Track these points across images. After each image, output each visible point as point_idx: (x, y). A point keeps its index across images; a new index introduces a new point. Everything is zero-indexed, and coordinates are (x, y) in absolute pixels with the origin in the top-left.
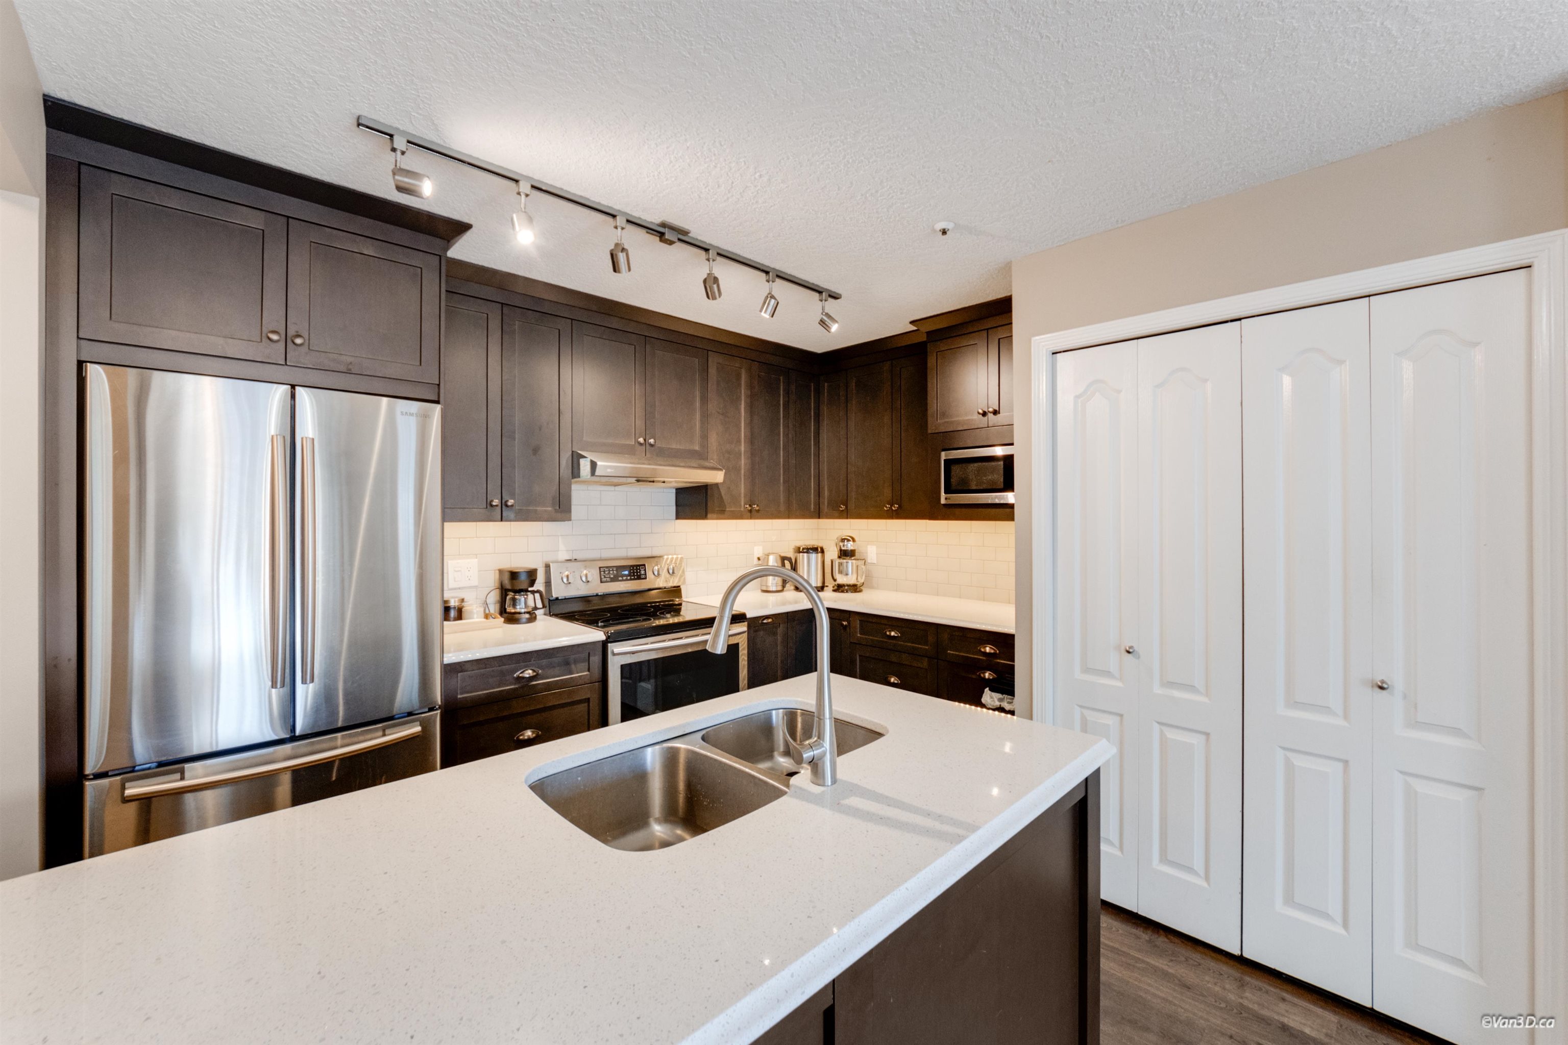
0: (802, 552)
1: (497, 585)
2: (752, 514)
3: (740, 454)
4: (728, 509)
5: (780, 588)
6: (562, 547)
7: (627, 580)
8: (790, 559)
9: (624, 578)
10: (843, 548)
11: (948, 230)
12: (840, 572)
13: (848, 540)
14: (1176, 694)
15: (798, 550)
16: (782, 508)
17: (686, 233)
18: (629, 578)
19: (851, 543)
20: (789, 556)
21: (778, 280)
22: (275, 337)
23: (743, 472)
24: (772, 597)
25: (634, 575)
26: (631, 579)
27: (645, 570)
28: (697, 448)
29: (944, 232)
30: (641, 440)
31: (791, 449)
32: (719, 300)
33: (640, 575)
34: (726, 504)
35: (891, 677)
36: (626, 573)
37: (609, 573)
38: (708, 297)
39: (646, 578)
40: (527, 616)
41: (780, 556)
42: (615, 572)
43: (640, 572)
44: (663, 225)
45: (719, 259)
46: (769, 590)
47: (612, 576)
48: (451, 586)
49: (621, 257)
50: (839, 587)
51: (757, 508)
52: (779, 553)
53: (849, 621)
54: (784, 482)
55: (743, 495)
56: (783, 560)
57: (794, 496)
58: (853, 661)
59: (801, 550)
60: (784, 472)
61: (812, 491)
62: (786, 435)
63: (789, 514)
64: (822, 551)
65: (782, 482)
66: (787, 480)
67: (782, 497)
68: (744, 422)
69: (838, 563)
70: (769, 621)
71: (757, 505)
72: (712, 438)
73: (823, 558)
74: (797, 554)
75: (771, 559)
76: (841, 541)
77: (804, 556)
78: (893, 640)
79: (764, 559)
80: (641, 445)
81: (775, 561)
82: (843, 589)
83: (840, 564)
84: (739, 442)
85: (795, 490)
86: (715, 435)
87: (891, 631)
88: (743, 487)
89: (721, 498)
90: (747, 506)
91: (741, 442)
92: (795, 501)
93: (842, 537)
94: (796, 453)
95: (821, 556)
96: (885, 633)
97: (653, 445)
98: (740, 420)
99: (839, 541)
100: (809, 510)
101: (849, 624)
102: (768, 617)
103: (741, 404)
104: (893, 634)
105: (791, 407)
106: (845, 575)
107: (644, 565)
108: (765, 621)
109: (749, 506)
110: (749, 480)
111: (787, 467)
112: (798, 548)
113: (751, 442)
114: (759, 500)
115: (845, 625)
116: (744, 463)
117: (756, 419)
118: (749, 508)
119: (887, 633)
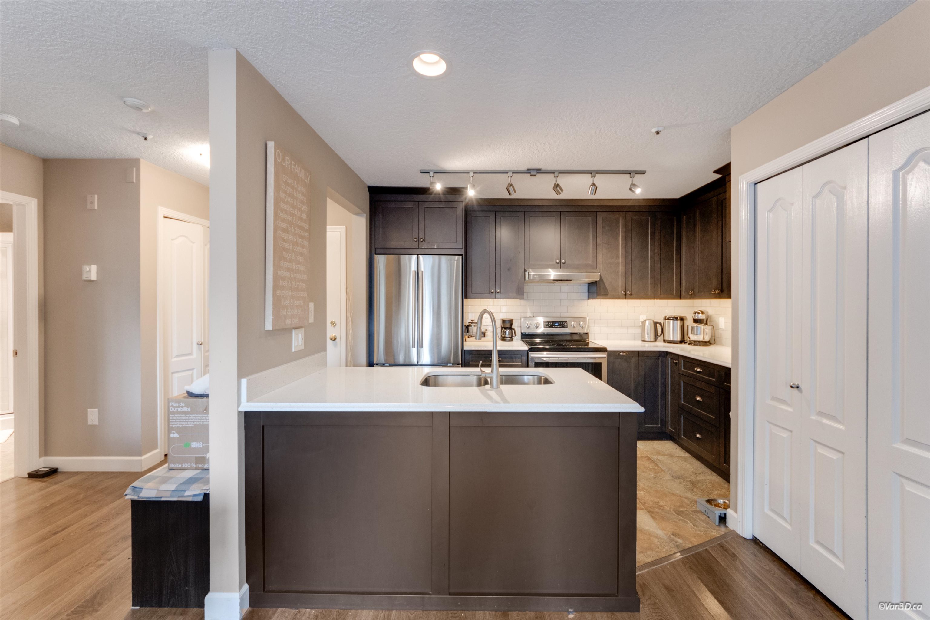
0: (667, 319)
1: (500, 326)
2: (626, 296)
3: (619, 264)
4: (610, 294)
5: (652, 340)
6: (529, 311)
7: (557, 327)
8: (660, 324)
9: (556, 327)
10: (695, 318)
11: (660, 131)
12: (692, 333)
13: (699, 313)
14: (825, 421)
15: (665, 319)
16: (649, 293)
17: (540, 170)
18: (558, 327)
19: (701, 315)
20: (659, 321)
21: (597, 175)
22: (416, 240)
23: (620, 273)
24: (647, 344)
25: (561, 326)
26: (559, 327)
27: (567, 324)
28: (590, 263)
29: (658, 133)
30: (558, 261)
31: (657, 258)
32: (562, 194)
34: (609, 291)
35: (698, 397)
36: (557, 324)
37: (548, 324)
38: (557, 194)
39: (567, 328)
40: (509, 339)
41: (653, 321)
42: (553, 324)
43: (564, 325)
44: (528, 170)
45: (560, 174)
46: (645, 340)
47: (550, 325)
48: (484, 325)
49: (511, 189)
50: (693, 342)
51: (630, 293)
52: (653, 319)
53: (678, 361)
54: (651, 278)
55: (620, 286)
56: (655, 323)
57: (659, 286)
58: (680, 385)
59: (667, 318)
60: (651, 272)
61: (675, 283)
62: (653, 251)
63: (655, 297)
64: (682, 319)
65: (649, 278)
66: (653, 277)
67: (649, 287)
68: (621, 247)
69: (691, 327)
70: (624, 354)
71: (630, 292)
72: (600, 257)
73: (682, 324)
74: (665, 321)
75: (647, 322)
76: (695, 314)
77: (669, 322)
78: (697, 373)
79: (644, 323)
80: (558, 263)
81: (650, 324)
82: (695, 343)
83: (692, 328)
84: (618, 257)
85: (659, 282)
86: (601, 255)
87: (698, 368)
88: (620, 282)
89: (606, 288)
90: (622, 292)
91: (619, 257)
92: (660, 289)
93: (696, 311)
94: (661, 261)
95: (681, 322)
96: (694, 369)
97: (564, 263)
98: (618, 246)
99: (694, 314)
100: (672, 294)
101: (678, 362)
102: (623, 352)
103: (619, 237)
104: (699, 370)
105: (657, 234)
106: (695, 335)
107: (567, 321)
108: (621, 353)
109: (624, 292)
110: (625, 278)
111: (653, 269)
112: (666, 317)
113: (626, 257)
114: (631, 289)
115: (676, 363)
116: (621, 269)
117: (629, 244)
118: (624, 293)
119: (696, 369)
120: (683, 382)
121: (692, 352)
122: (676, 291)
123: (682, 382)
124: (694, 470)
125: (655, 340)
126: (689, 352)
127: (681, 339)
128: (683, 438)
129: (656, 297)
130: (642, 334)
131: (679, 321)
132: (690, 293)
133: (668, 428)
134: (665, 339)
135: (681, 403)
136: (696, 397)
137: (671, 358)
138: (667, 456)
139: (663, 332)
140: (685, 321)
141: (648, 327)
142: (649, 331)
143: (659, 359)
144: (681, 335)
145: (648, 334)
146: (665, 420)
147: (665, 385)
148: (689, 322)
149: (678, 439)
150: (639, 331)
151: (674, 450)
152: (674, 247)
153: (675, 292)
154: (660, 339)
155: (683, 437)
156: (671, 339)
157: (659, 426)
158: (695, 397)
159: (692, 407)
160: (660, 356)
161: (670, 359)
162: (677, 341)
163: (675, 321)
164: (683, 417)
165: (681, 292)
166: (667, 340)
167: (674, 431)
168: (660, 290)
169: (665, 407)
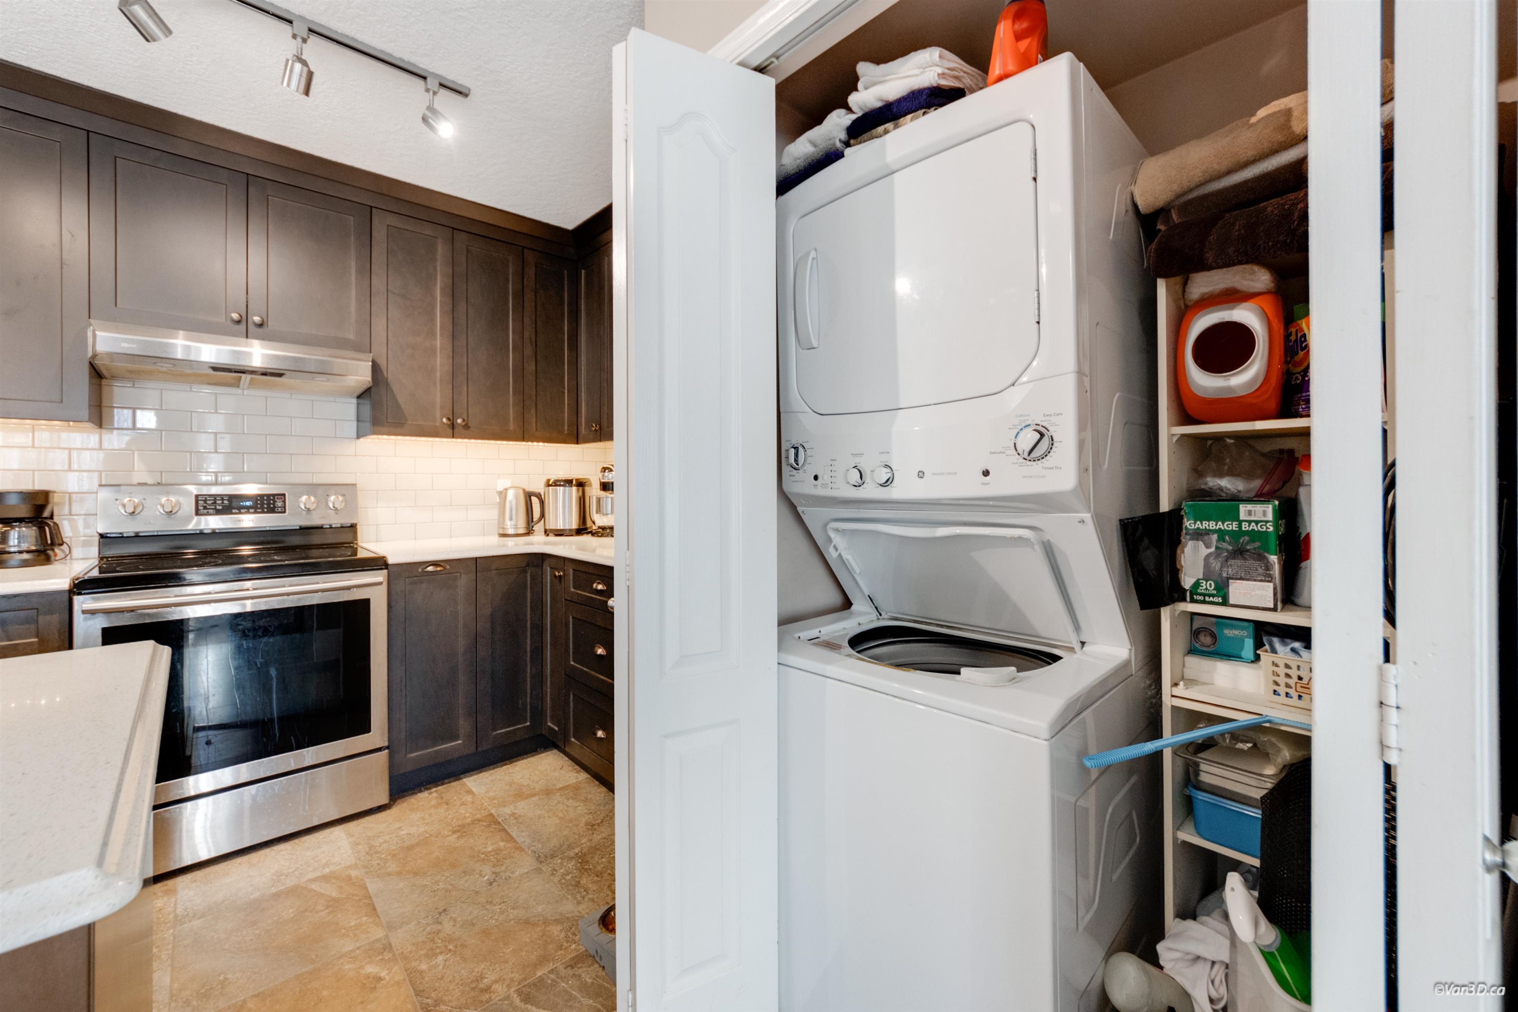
0: (551, 485)
2: (453, 430)
4: (409, 422)
5: (522, 531)
6: (138, 465)
7: (247, 514)
8: (538, 496)
9: (244, 511)
10: (603, 481)
12: (598, 511)
13: (609, 470)
15: (548, 484)
16: (512, 426)
18: (252, 510)
20: (537, 491)
23: (438, 374)
24: (512, 541)
25: (262, 508)
26: (256, 512)
27: (284, 502)
28: (350, 335)
30: (235, 316)
31: (529, 351)
33: (275, 507)
34: (407, 415)
35: (599, 647)
36: (249, 503)
37: (215, 503)
39: (284, 512)
40: (25, 556)
41: (524, 490)
42: (226, 502)
43: (274, 504)
46: (508, 531)
47: (218, 508)
50: (601, 530)
51: (463, 424)
52: (524, 488)
53: (564, 571)
54: (514, 394)
55: (438, 405)
56: (529, 496)
57: (533, 411)
58: (567, 625)
59: (550, 483)
60: (515, 382)
61: (566, 406)
62: (520, 332)
63: (523, 435)
64: (581, 484)
65: (511, 393)
66: (520, 392)
67: (511, 411)
68: (440, 310)
69: (597, 498)
70: (439, 569)
71: (464, 420)
72: (379, 325)
73: (580, 494)
74: (547, 488)
75: (511, 494)
76: (604, 471)
77: (556, 490)
78: (597, 595)
79: (503, 494)
80: (239, 322)
81: (516, 497)
82: (605, 532)
83: (599, 500)
84: (432, 334)
85: (533, 404)
86: (385, 322)
87: (599, 583)
88: (439, 396)
89: (398, 406)
90: (445, 420)
91: (434, 335)
92: (534, 420)
93: (605, 466)
94: (536, 358)
95: (578, 490)
96: (592, 586)
97: (261, 325)
98: (432, 306)
99: (601, 472)
100: (561, 432)
101: (564, 574)
102: (435, 564)
103: (435, 284)
104: (600, 587)
105: (529, 296)
106: (604, 515)
107: (284, 495)
108: (430, 569)
109: (449, 419)
110: (451, 387)
111: (520, 374)
112: (549, 480)
113: (453, 337)
114: (468, 414)
115: (560, 576)
116: (441, 362)
117: (462, 307)
118: (449, 423)
119: (595, 585)
120: (573, 617)
121: (599, 551)
122: (568, 426)
123: (571, 617)
124: (591, 816)
125: (529, 532)
126: (593, 551)
127: (579, 526)
128: (572, 741)
129: (526, 435)
130: (499, 520)
131: (574, 489)
132: (594, 429)
133: (546, 722)
134: (547, 527)
135: (570, 664)
136: (596, 648)
137: (551, 568)
138: (537, 798)
139: (543, 515)
140: (586, 488)
141: (511, 502)
142: (514, 512)
143: (526, 572)
144: (578, 517)
145: (511, 519)
146: (540, 708)
147: (539, 629)
148: (594, 491)
149: (564, 746)
150: (494, 514)
151: (556, 774)
152: (564, 334)
153: (566, 427)
154: (539, 528)
155: (573, 739)
156: (562, 528)
157: (528, 724)
158: (594, 647)
159: (588, 670)
160: (528, 565)
161: (549, 568)
162: (571, 530)
163: (567, 489)
164: (574, 695)
165: (579, 427)
166: (552, 531)
167: (556, 729)
168: (536, 421)
169: (539, 677)
